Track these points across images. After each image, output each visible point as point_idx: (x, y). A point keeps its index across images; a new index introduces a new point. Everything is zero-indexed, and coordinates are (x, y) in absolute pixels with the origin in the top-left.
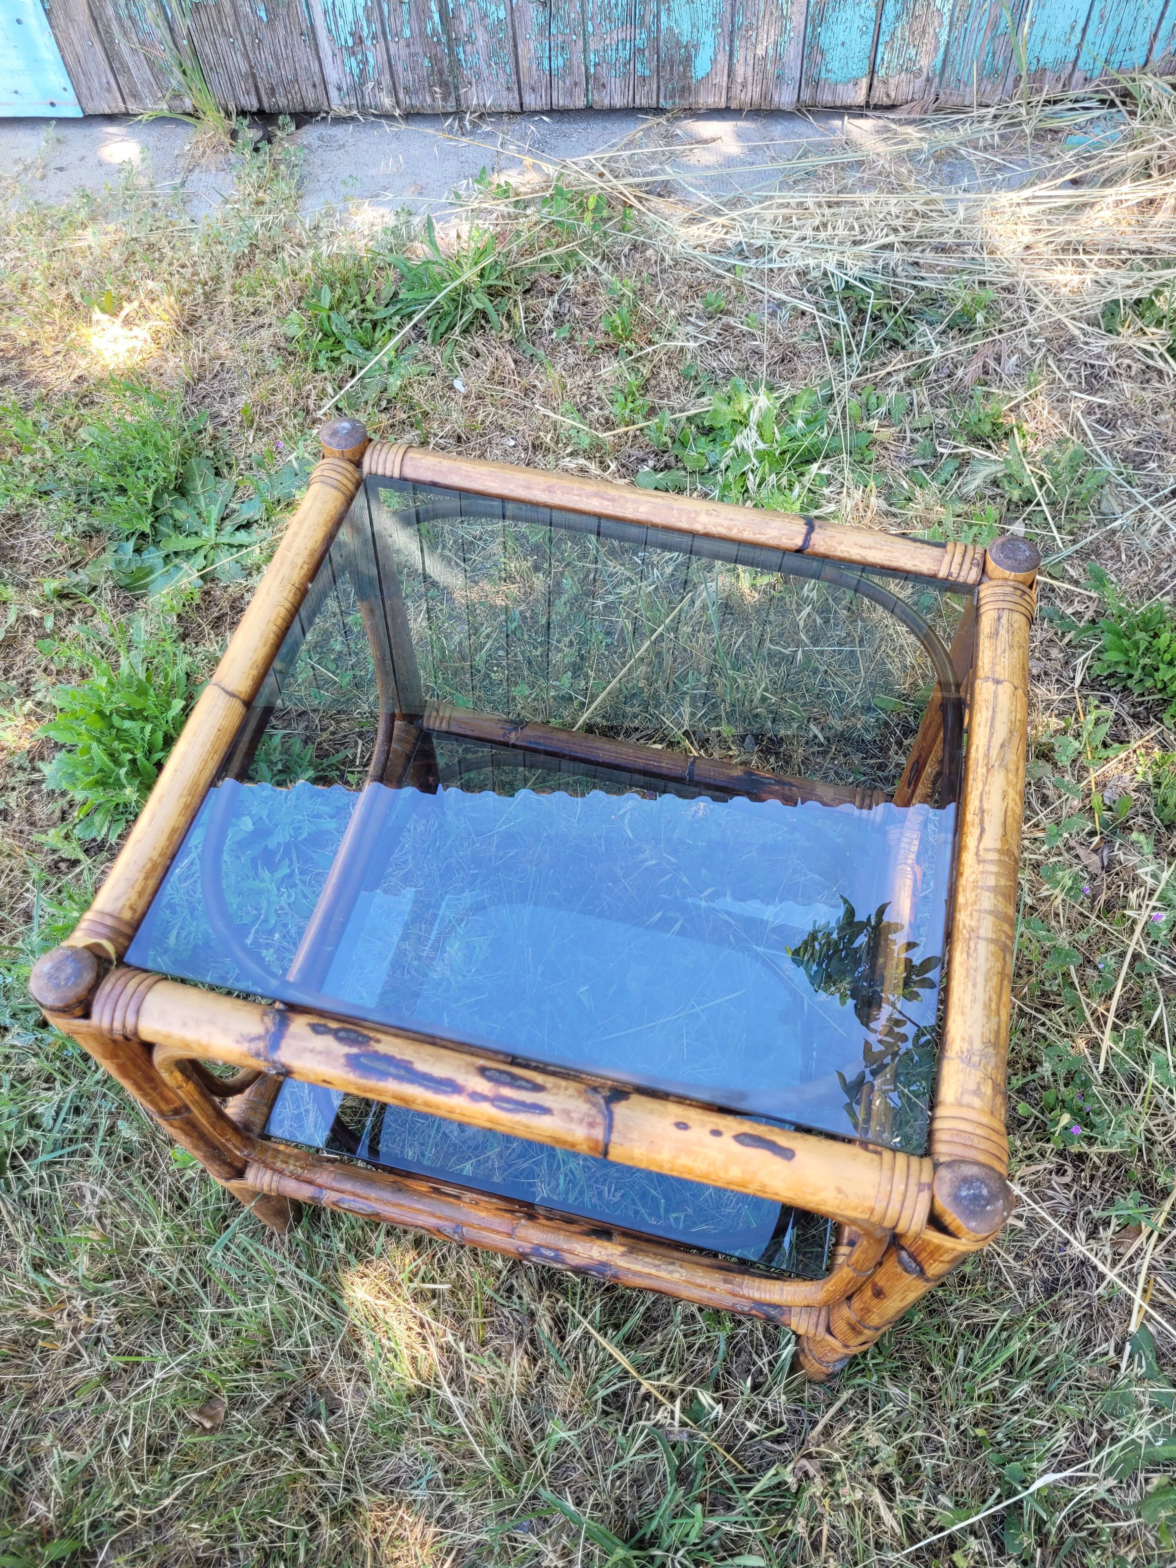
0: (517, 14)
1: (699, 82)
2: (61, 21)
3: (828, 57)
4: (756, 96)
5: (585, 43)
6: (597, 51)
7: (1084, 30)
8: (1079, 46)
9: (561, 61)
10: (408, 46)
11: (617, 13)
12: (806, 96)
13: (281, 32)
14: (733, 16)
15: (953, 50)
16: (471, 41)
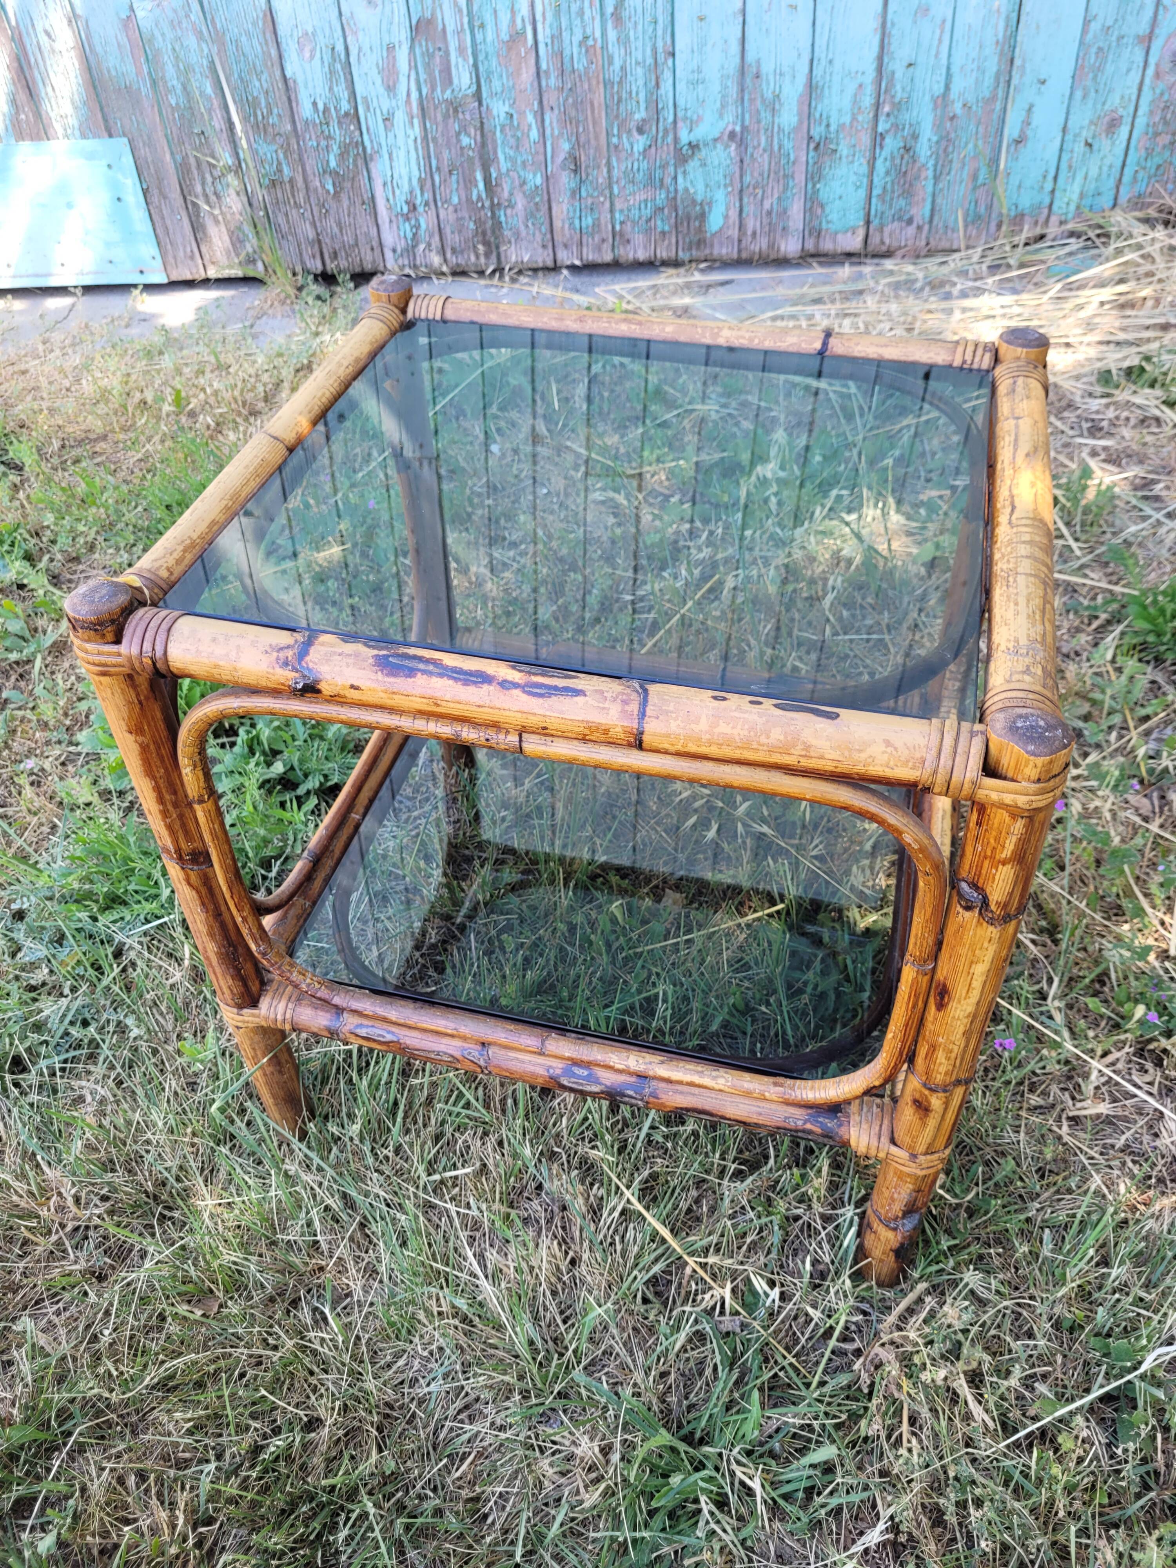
0: (551, 181)
1: (714, 235)
2: (155, 199)
3: (827, 210)
4: (764, 247)
5: (612, 204)
6: (622, 211)
7: (1055, 178)
8: (1053, 192)
9: (590, 221)
10: (456, 211)
11: (640, 177)
12: (810, 246)
13: (345, 203)
14: (741, 176)
15: (939, 200)
16: (511, 205)
